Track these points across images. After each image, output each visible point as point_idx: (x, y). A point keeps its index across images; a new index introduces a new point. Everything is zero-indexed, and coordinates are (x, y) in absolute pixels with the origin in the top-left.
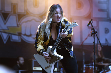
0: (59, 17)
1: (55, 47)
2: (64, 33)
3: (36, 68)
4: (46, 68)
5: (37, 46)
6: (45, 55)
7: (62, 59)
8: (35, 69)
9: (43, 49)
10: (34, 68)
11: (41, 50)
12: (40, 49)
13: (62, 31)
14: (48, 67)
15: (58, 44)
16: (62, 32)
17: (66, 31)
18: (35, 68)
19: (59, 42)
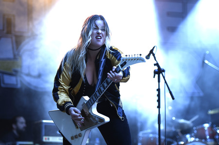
0: (101, 35)
1: (95, 99)
2: (116, 74)
3: (49, 139)
4: (72, 138)
5: (58, 94)
6: (74, 113)
7: (108, 123)
8: (47, 141)
9: (70, 102)
10: (46, 139)
11: (66, 103)
12: (64, 101)
13: (114, 70)
14: (76, 135)
15: (102, 93)
16: (113, 72)
17: (120, 70)
18: (47, 137)
19: (105, 89)
